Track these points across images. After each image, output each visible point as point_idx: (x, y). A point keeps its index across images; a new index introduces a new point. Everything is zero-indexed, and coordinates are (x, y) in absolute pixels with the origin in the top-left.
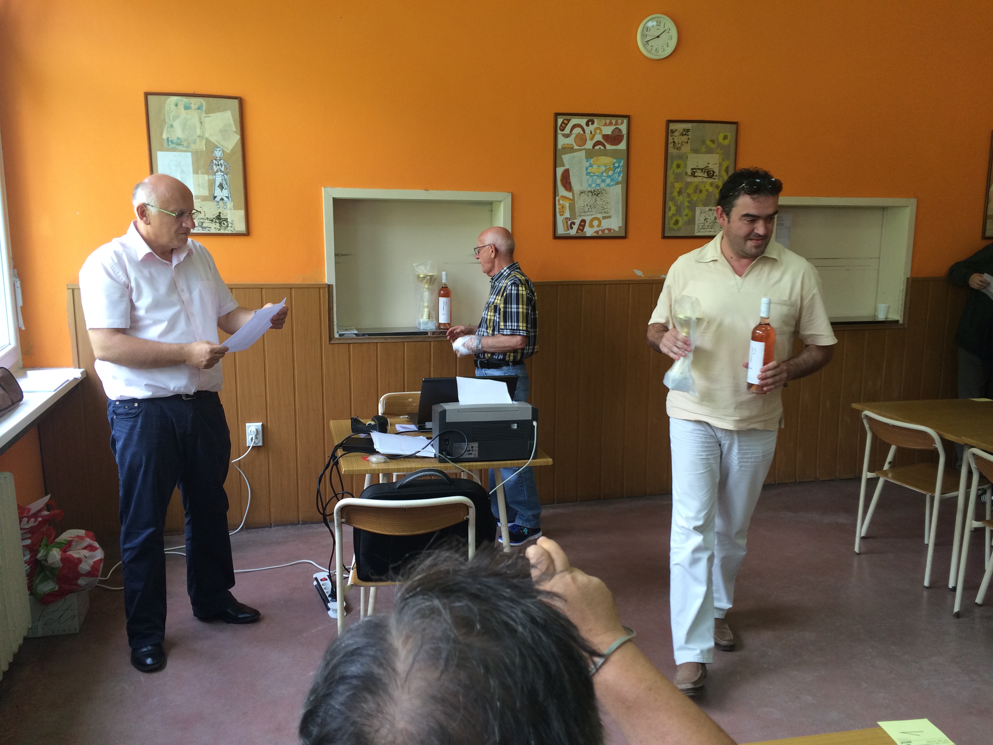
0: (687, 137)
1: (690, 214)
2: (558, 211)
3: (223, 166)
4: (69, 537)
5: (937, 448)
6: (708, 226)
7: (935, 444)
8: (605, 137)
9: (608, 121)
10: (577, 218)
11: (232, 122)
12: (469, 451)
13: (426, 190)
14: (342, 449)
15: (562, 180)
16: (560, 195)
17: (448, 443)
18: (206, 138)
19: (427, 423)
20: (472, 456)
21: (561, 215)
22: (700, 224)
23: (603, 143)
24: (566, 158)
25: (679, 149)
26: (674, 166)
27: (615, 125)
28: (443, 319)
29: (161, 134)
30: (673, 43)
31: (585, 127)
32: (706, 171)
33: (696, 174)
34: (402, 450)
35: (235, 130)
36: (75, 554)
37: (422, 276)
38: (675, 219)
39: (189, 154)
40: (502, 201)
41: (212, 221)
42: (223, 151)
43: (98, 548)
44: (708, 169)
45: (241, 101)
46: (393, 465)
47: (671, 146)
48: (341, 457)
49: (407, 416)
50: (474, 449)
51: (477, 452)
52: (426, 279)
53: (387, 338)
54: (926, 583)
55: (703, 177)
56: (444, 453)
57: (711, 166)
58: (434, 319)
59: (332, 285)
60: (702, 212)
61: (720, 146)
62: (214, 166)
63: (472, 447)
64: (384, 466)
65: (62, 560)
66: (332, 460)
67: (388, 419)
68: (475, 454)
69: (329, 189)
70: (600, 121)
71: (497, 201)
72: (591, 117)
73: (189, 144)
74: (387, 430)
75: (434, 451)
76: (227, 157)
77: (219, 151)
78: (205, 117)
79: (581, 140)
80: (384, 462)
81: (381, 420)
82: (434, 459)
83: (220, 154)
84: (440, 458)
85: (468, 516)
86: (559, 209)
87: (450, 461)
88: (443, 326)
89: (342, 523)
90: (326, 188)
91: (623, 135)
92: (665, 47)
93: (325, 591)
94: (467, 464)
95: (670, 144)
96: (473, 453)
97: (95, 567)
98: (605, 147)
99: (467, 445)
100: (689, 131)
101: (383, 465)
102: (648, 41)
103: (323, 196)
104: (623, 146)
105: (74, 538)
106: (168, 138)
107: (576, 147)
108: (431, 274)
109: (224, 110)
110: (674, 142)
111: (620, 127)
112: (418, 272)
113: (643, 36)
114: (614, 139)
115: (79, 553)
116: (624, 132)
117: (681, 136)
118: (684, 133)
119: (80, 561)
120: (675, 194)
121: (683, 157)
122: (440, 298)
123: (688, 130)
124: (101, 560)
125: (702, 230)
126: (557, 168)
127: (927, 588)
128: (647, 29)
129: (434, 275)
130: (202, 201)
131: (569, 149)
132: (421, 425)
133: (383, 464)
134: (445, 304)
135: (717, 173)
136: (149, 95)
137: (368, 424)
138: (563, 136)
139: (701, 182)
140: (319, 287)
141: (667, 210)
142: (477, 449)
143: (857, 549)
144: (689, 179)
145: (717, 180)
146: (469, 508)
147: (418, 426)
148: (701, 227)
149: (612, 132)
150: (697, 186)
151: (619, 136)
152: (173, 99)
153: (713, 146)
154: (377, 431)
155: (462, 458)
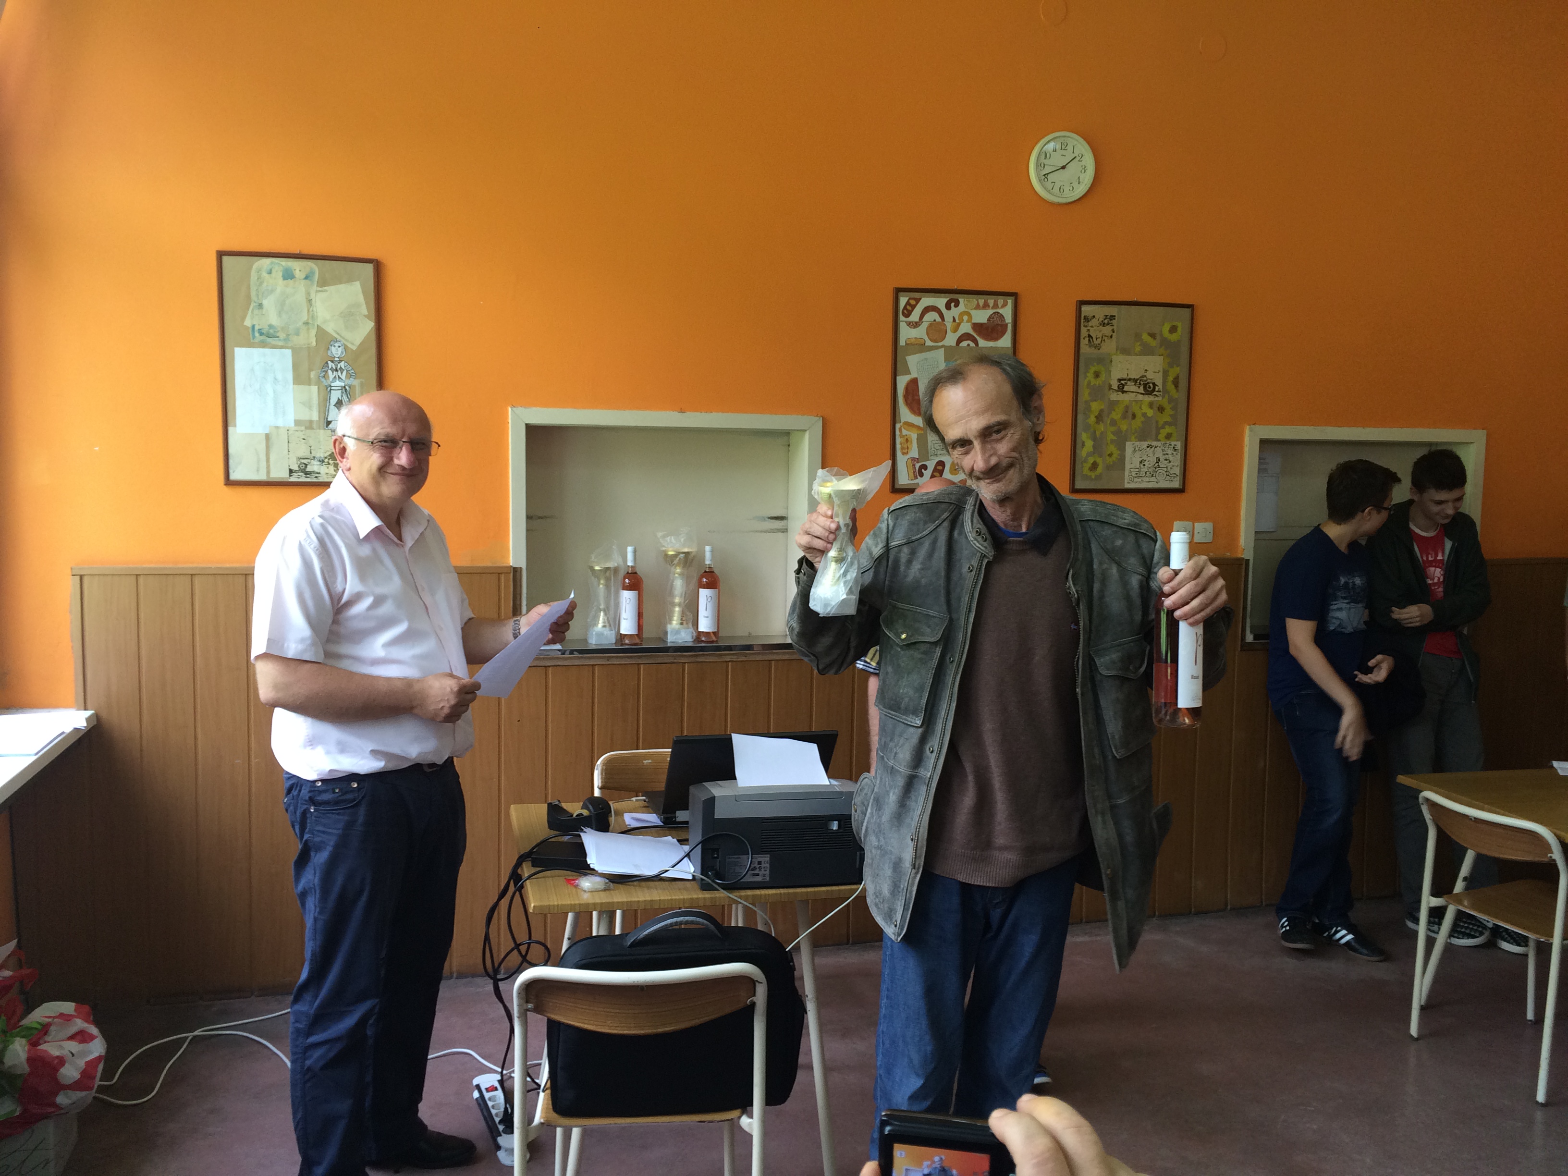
0: (1111, 328)
1: (1116, 453)
2: (898, 446)
3: (345, 373)
4: (46, 1017)
5: (1554, 860)
6: (1146, 473)
7: (1552, 853)
8: (977, 327)
9: (981, 302)
10: (930, 458)
11: (361, 299)
12: (755, 869)
13: (682, 411)
14: (530, 863)
15: (906, 397)
16: (902, 421)
17: (718, 855)
18: (317, 325)
19: (678, 813)
20: (759, 879)
21: (903, 454)
22: (1132, 470)
23: (973, 336)
24: (913, 361)
25: (1098, 347)
26: (1090, 375)
27: (993, 308)
28: (705, 625)
29: (243, 318)
30: (1088, 178)
31: (944, 310)
32: (1142, 383)
33: (1126, 389)
34: (636, 866)
35: (366, 313)
36: (52, 1048)
37: (671, 553)
38: (1091, 460)
39: (288, 352)
40: (806, 430)
41: (323, 461)
42: (346, 348)
43: (96, 1037)
44: (1146, 380)
45: (378, 267)
46: (620, 896)
47: (1084, 342)
48: (529, 878)
49: (644, 798)
50: (763, 865)
51: (768, 872)
52: (678, 559)
53: (612, 657)
54: (1541, 1097)
55: (1138, 393)
56: (710, 873)
57: (1150, 376)
58: (690, 625)
59: (521, 568)
60: (1137, 449)
61: (1165, 342)
62: (330, 372)
63: (760, 863)
64: (604, 898)
65: (30, 1060)
66: (512, 882)
67: (611, 803)
68: (764, 875)
69: (519, 410)
70: (969, 301)
71: (798, 430)
72: (954, 295)
73: (289, 335)
74: (609, 825)
75: (692, 869)
76: (352, 357)
77: (339, 347)
78: (317, 291)
79: (937, 331)
80: (605, 890)
81: (599, 805)
82: (692, 882)
83: (339, 353)
84: (704, 882)
85: (754, 999)
86: (901, 444)
87: (720, 889)
88: (705, 637)
89: (528, 1010)
90: (514, 409)
91: (1007, 325)
92: (1075, 185)
93: (493, 1112)
94: (749, 893)
95: (1084, 338)
96: (761, 873)
97: (87, 1073)
98: (977, 344)
99: (752, 859)
100: (1115, 319)
101: (603, 894)
102: (1048, 174)
103: (510, 421)
104: (1005, 342)
105: (54, 1017)
106: (253, 326)
107: (929, 343)
108: (686, 550)
109: (350, 280)
110: (1090, 336)
111: (1001, 311)
112: (664, 546)
113: (1039, 165)
114: (991, 330)
115: (60, 1046)
116: (1009, 319)
117: (1101, 327)
118: (1106, 321)
119: (61, 1061)
120: (1092, 419)
121: (1105, 361)
122: (700, 589)
123: (1112, 317)
124: (99, 1059)
125: (1136, 480)
126: (898, 378)
127: (1542, 1105)
128: (1046, 156)
129: (691, 552)
130: (306, 428)
131: (919, 347)
132: (669, 815)
133: (601, 893)
134: (709, 600)
135: (1160, 386)
136: (223, 255)
137: (577, 816)
138: (908, 325)
139: (1135, 401)
140: (498, 573)
141: (1079, 445)
142: (768, 865)
143: (1414, 1030)
144: (1115, 396)
145: (1160, 399)
146: (757, 984)
147: (664, 818)
148: (1134, 474)
149: (989, 320)
150: (1127, 407)
151: (1002, 325)
152: (266, 262)
153: (1153, 343)
154: (592, 828)
155: (744, 882)
